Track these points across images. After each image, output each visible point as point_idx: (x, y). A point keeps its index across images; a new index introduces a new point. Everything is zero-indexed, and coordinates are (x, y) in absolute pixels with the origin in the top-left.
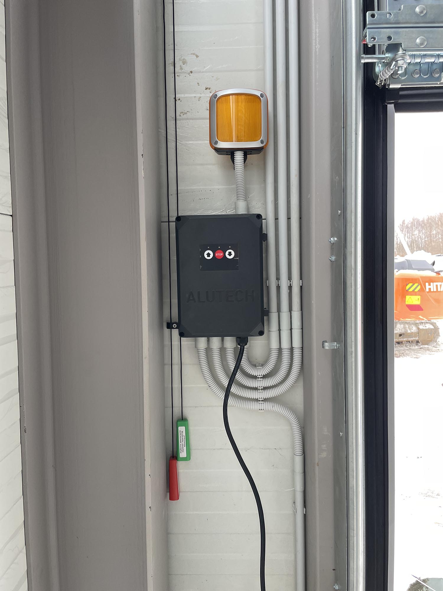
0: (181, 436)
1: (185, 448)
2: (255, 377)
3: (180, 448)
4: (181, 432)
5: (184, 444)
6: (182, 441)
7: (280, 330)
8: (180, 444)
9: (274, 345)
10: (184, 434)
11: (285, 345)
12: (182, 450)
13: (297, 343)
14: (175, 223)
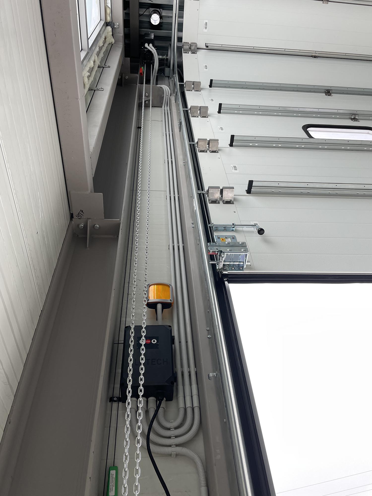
0: (112, 478)
1: (114, 488)
2: (169, 429)
3: (110, 488)
4: (112, 474)
5: (113, 485)
6: (112, 482)
7: (184, 397)
8: (110, 484)
9: (181, 405)
10: (114, 476)
11: (189, 404)
12: (111, 490)
13: (196, 404)
14: (123, 344)
